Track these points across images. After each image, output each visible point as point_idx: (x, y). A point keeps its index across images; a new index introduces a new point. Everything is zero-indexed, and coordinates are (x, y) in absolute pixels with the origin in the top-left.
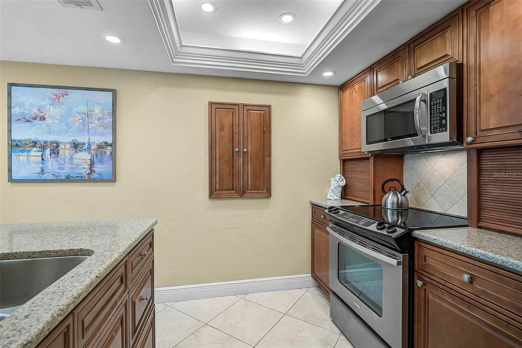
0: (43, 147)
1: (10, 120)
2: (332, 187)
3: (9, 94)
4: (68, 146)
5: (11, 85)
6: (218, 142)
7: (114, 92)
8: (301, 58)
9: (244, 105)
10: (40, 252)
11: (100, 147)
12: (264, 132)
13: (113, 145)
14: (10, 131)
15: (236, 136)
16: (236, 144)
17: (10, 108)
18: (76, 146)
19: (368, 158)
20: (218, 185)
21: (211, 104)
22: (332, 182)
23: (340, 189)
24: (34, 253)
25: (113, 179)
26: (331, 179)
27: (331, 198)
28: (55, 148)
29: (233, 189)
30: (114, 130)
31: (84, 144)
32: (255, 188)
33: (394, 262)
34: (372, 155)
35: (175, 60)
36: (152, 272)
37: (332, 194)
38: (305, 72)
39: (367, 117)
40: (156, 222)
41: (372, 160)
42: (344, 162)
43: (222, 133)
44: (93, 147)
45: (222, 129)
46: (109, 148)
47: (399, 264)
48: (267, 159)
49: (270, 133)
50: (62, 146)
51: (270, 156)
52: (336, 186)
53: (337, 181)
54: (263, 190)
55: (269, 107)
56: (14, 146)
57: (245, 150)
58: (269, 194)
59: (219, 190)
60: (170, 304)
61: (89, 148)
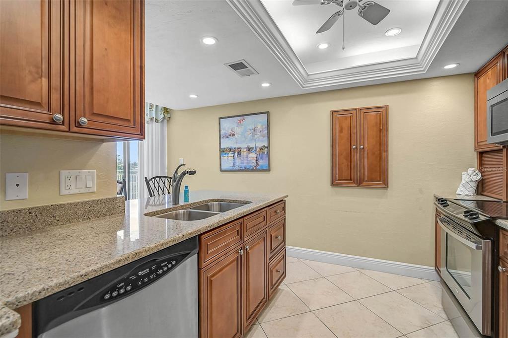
0: (234, 152)
1: (220, 138)
2: (463, 182)
3: (220, 124)
4: (245, 150)
5: (220, 118)
6: (338, 141)
7: (268, 113)
8: (416, 58)
9: (361, 109)
10: (233, 200)
11: (261, 149)
12: (380, 130)
13: (268, 147)
14: (220, 143)
15: (354, 136)
16: (353, 142)
17: (220, 131)
18: (249, 149)
19: (501, 150)
20: (337, 176)
21: (332, 112)
22: (464, 177)
23: (474, 185)
24: (231, 200)
25: (268, 170)
26: (463, 173)
27: (461, 193)
28: (238, 151)
29: (351, 180)
30: (269, 137)
31: (253, 148)
32: (371, 179)
33: (473, 246)
34: (504, 147)
35: (304, 86)
37: (462, 189)
38: (422, 70)
39: (491, 107)
40: (287, 196)
41: (505, 150)
42: (481, 154)
43: (342, 134)
44: (258, 149)
45: (341, 131)
46: (266, 149)
47: (478, 248)
48: (384, 154)
49: (387, 130)
50: (242, 150)
51: (386, 151)
52: (468, 180)
53: (470, 176)
54: (380, 181)
55: (386, 107)
56: (222, 151)
57: (362, 147)
58: (386, 185)
59: (339, 180)
60: (301, 260)
61: (255, 150)
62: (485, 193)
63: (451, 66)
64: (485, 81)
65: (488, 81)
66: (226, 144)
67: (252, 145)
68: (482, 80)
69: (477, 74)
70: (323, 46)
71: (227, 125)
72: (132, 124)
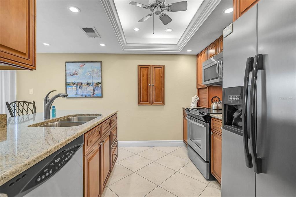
0: (77, 85)
1: (66, 75)
2: (193, 101)
3: (66, 66)
4: (85, 84)
5: (66, 62)
6: (141, 82)
7: (101, 62)
8: (177, 44)
9: (153, 66)
10: (88, 115)
11: (97, 84)
12: (161, 76)
13: (101, 83)
14: (66, 79)
15: (149, 79)
16: (149, 82)
17: (66, 71)
18: (88, 84)
19: (206, 88)
20: (141, 100)
21: (139, 66)
22: (193, 99)
23: (196, 102)
24: (86, 115)
25: (101, 97)
26: (193, 98)
27: (192, 106)
28: (81, 85)
29: (148, 102)
30: (102, 77)
31: (91, 83)
32: (157, 101)
33: (203, 126)
34: (207, 86)
35: (124, 49)
36: (117, 128)
37: (193, 104)
38: (179, 50)
39: (204, 70)
40: (118, 111)
41: (208, 88)
42: (199, 89)
43: (143, 78)
44: (94, 84)
45: (143, 76)
46: (100, 84)
47: (205, 126)
48: (162, 89)
49: (164, 77)
50: (83, 84)
51: (164, 87)
52: (194, 100)
53: (195, 99)
54: (161, 102)
55: (164, 66)
56: (67, 85)
57: (153, 85)
58: (163, 104)
59: (142, 102)
60: (122, 148)
61: (93, 85)
62: (200, 106)
63: (189, 51)
64: (201, 59)
65: (202, 59)
66: (70, 80)
67: (90, 81)
68: (199, 58)
69: (198, 56)
70: (137, 29)
71: (71, 68)
72: (26, 57)
